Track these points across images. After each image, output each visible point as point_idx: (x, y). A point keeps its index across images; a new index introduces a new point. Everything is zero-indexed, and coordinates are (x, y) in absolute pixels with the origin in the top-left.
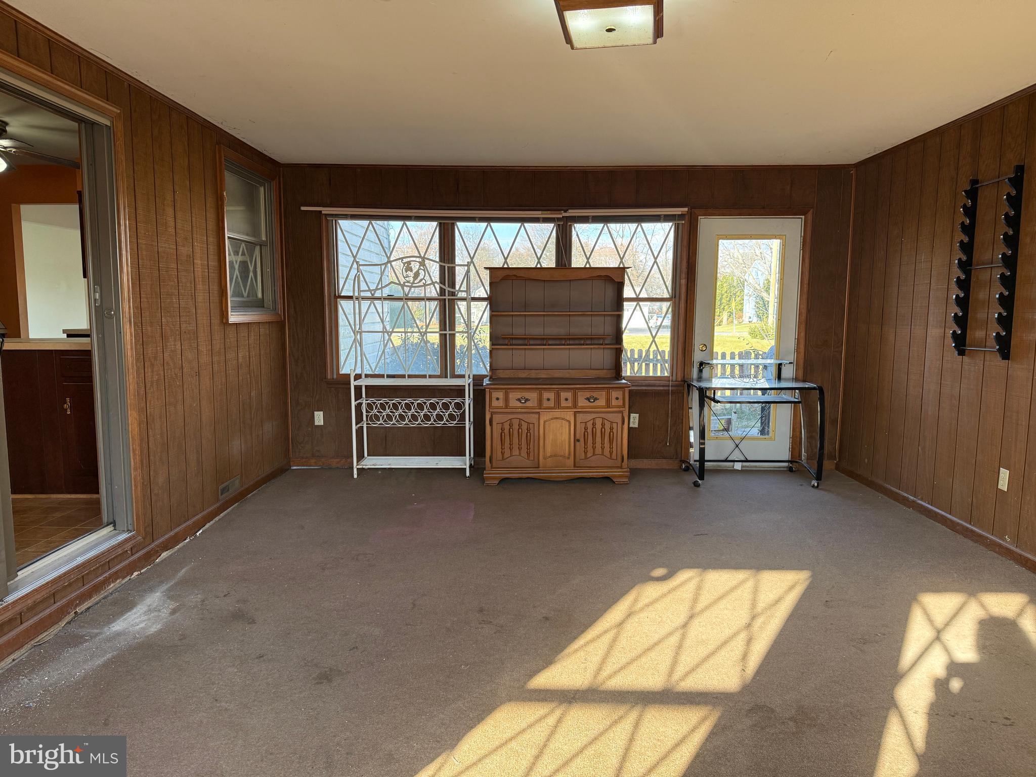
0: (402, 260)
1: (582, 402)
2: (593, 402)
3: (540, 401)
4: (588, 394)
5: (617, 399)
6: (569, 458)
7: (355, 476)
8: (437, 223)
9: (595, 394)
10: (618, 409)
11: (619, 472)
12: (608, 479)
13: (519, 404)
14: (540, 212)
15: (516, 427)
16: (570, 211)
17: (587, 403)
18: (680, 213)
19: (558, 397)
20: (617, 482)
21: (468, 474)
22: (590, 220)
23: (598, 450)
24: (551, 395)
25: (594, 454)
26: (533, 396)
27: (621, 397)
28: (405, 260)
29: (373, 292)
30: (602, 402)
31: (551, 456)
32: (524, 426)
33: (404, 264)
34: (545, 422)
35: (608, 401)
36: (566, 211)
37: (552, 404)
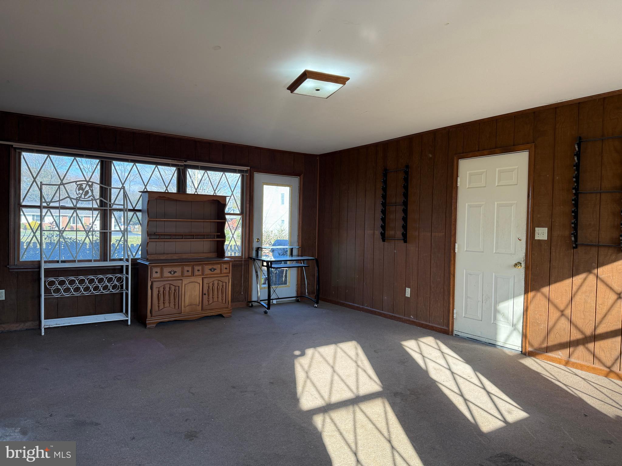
0: (76, 183)
1: (207, 271)
2: (213, 271)
3: (182, 272)
4: (210, 267)
5: (226, 268)
6: (199, 305)
7: (43, 334)
8: (99, 160)
9: (215, 267)
10: (226, 275)
11: (226, 310)
12: (221, 316)
13: (170, 275)
14: (170, 161)
15: (167, 289)
16: (188, 162)
17: (210, 272)
18: (246, 169)
19: (193, 269)
20: (225, 316)
21: (129, 323)
22: (199, 168)
23: (216, 299)
24: (190, 269)
25: (213, 302)
26: (178, 270)
27: (228, 267)
28: (78, 183)
29: (48, 203)
30: (218, 271)
31: (188, 306)
32: (173, 288)
33: (78, 185)
34: (185, 285)
36: (185, 162)
37: (190, 273)
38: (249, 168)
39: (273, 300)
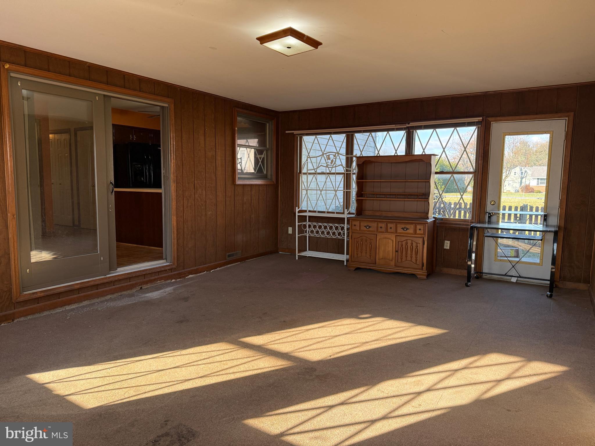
0: (326, 154)
1: (400, 230)
2: (406, 230)
3: (377, 228)
4: (403, 226)
5: (420, 229)
6: (392, 261)
7: (297, 259)
8: (345, 135)
9: (407, 226)
10: (421, 236)
11: (420, 272)
12: (413, 276)
13: (365, 229)
14: (394, 125)
15: (364, 241)
16: (411, 123)
17: (402, 231)
18: (477, 121)
19: (387, 225)
20: (419, 277)
21: (345, 264)
22: (423, 128)
23: (409, 258)
24: (383, 225)
25: (406, 260)
26: (374, 225)
27: (422, 228)
28: (327, 154)
29: (316, 170)
30: (411, 231)
31: (382, 259)
32: (368, 241)
33: (327, 156)
34: (379, 239)
35: (415, 230)
36: (409, 124)
37: (383, 229)
38: (481, 118)
39: (513, 277)
